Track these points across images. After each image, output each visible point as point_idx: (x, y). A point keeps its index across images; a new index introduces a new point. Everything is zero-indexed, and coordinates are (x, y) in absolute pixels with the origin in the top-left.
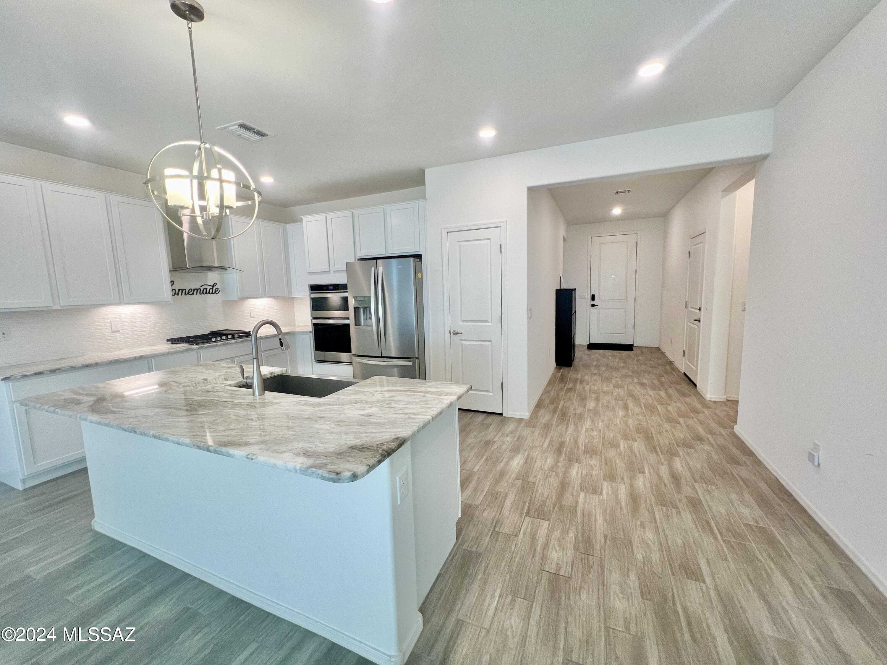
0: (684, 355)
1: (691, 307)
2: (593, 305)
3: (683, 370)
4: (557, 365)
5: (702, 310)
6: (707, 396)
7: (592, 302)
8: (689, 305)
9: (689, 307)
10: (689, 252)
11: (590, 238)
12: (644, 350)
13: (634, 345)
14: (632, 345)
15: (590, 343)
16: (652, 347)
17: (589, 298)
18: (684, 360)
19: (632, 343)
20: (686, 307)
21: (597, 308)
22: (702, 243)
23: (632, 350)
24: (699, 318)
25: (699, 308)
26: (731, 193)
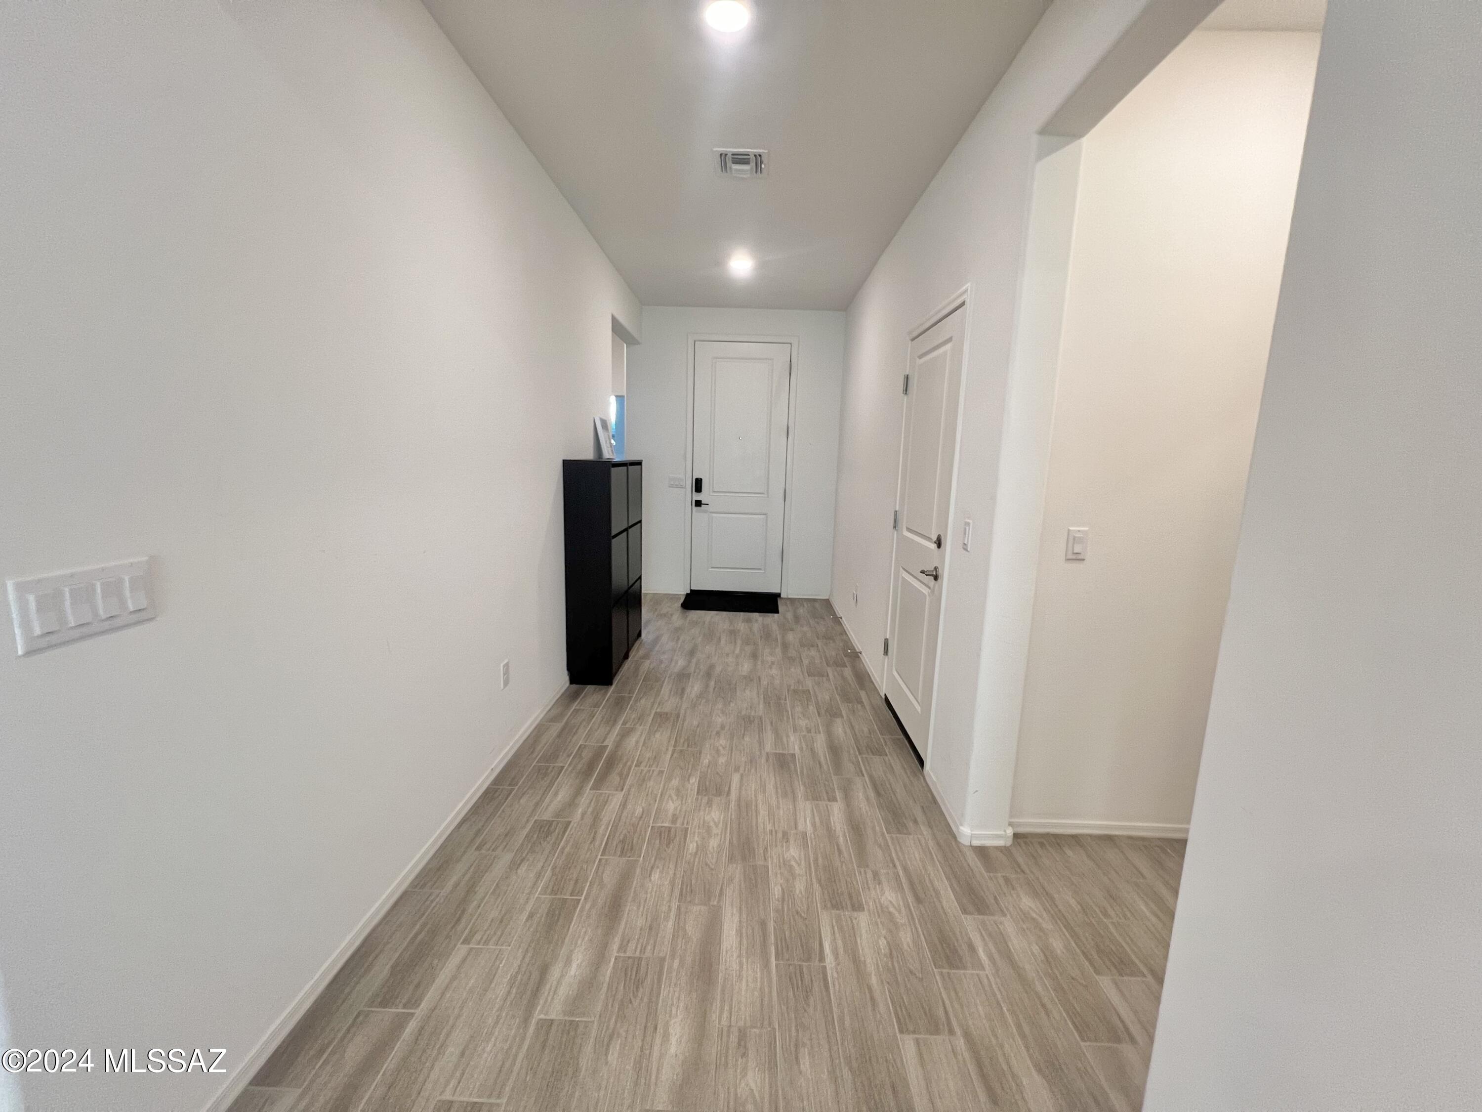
0: (886, 652)
1: (909, 530)
2: (698, 503)
3: (883, 690)
4: (573, 681)
5: (948, 544)
6: (961, 828)
7: (697, 497)
8: (903, 523)
9: (905, 529)
10: (907, 378)
11: (691, 342)
12: (801, 611)
13: (782, 596)
14: (778, 595)
15: (691, 591)
16: (815, 600)
17: (689, 484)
18: (886, 660)
19: (779, 592)
20: (895, 527)
21: (706, 512)
22: (950, 340)
23: (776, 611)
24: (936, 568)
25: (935, 539)
26: (1067, 144)
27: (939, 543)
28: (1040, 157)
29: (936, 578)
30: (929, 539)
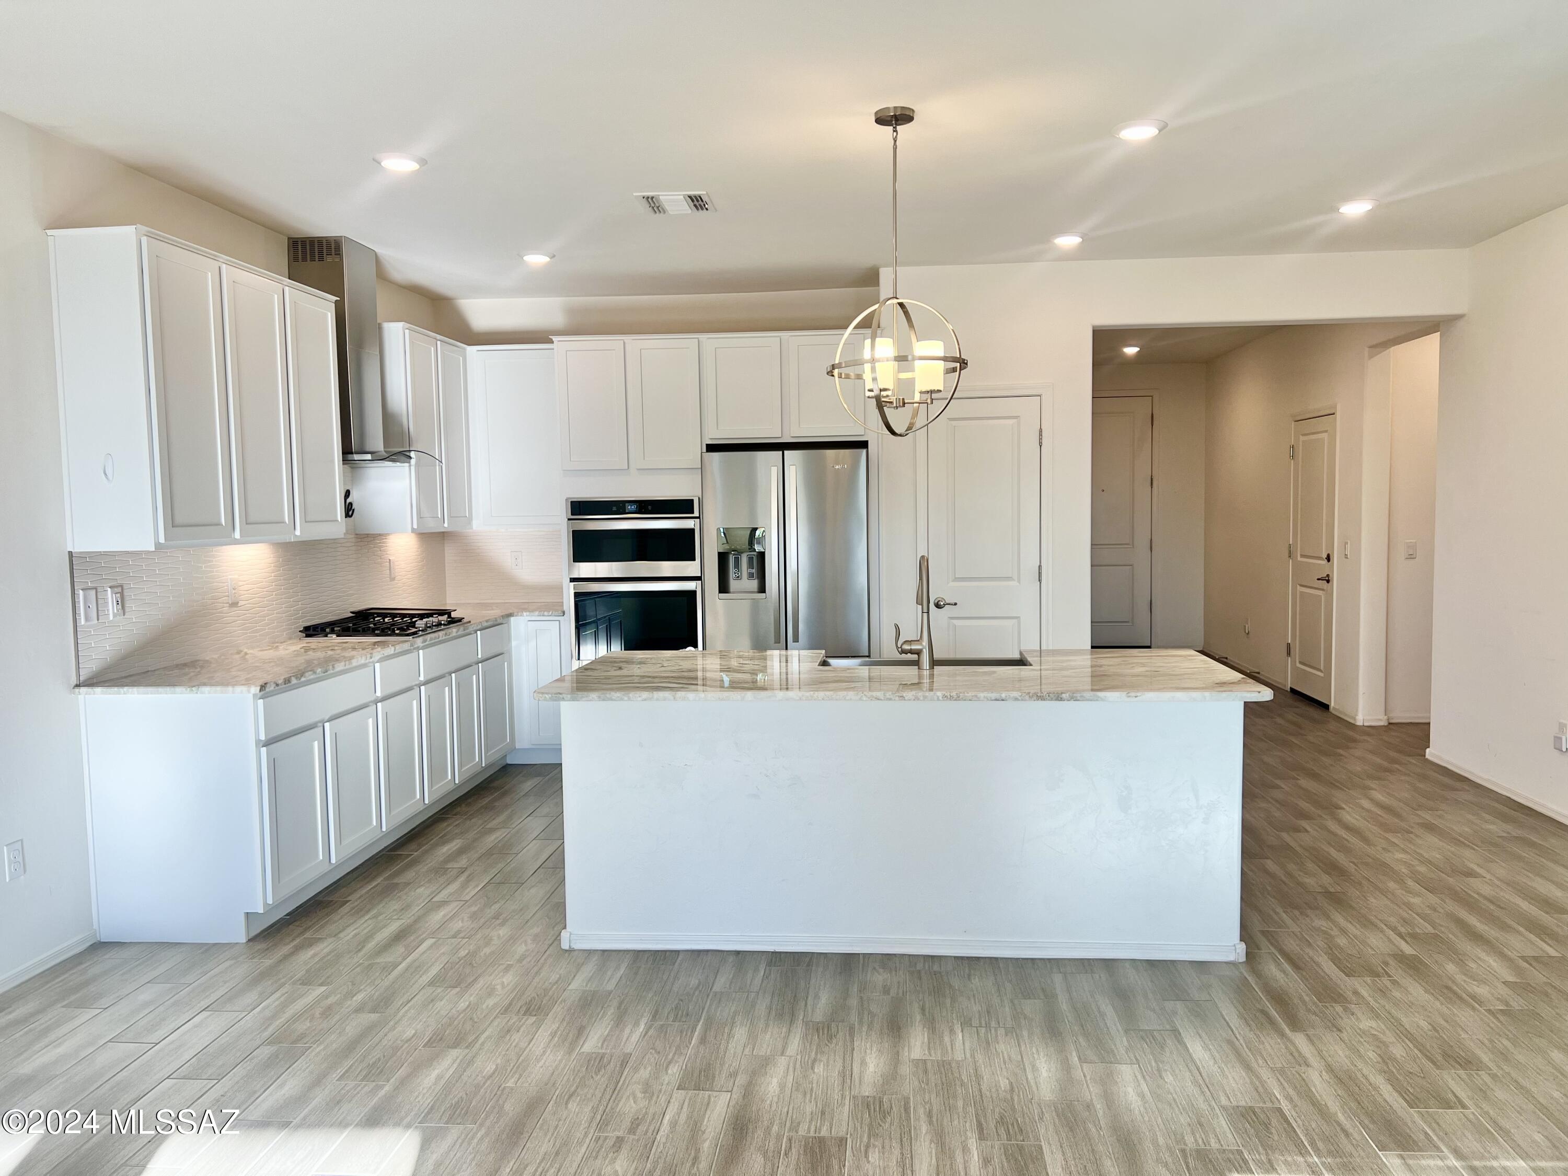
0: (1289, 654)
1: (1302, 556)
3: (1288, 684)
5: (1334, 559)
8: (1297, 553)
9: (1298, 557)
10: (1292, 448)
19: (1149, 644)
20: (1290, 557)
22: (1326, 431)
24: (1328, 575)
25: (1325, 556)
26: (1384, 351)
27: (1328, 558)
28: (1371, 357)
29: (1328, 581)
30: (1320, 558)
